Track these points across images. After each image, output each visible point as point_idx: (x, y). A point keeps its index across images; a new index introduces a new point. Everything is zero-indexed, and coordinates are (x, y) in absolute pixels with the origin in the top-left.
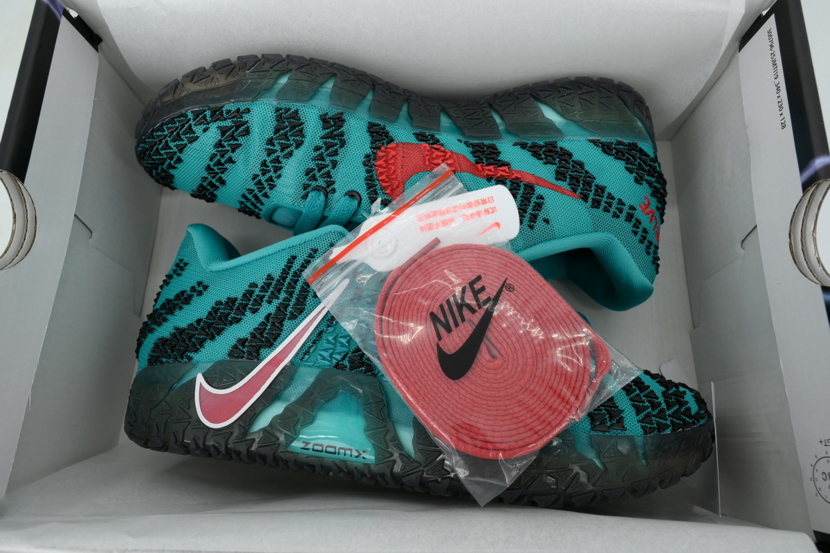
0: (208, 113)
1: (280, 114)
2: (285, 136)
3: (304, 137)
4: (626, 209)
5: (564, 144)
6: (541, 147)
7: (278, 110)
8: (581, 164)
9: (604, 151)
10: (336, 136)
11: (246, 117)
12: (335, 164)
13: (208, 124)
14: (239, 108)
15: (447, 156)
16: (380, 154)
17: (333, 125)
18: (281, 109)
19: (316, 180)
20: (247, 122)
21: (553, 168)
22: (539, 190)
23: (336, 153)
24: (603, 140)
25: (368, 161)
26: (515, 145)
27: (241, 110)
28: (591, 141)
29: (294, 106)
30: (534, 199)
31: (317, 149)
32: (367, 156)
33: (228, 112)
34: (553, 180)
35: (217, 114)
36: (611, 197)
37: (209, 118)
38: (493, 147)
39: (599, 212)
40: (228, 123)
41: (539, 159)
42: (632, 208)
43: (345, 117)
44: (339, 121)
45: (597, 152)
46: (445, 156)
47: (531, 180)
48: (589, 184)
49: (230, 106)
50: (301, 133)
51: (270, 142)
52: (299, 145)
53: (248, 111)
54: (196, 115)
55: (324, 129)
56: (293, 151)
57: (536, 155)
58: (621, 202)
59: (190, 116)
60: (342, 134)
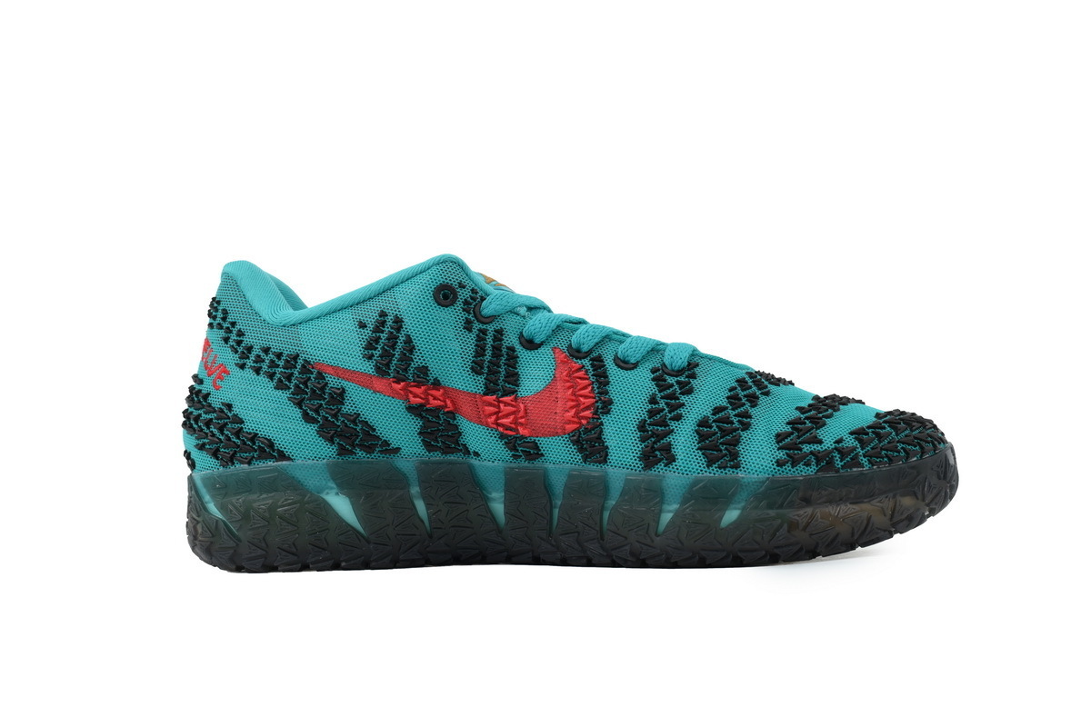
0: (839, 464)
1: (734, 460)
2: (724, 432)
3: (696, 431)
4: (250, 363)
5: (327, 451)
6: (362, 447)
7: (737, 466)
8: (307, 418)
9: (271, 444)
10: (652, 436)
11: (781, 455)
12: (653, 400)
13: (836, 449)
14: (793, 468)
15: (494, 418)
16: (588, 413)
17: (656, 450)
18: (732, 467)
19: (678, 382)
20: (778, 450)
21: (346, 408)
22: (368, 367)
23: (652, 413)
24: (270, 463)
25: (606, 406)
26: (398, 450)
27: (789, 464)
28: (289, 459)
29: (714, 473)
30: (377, 353)
31: (678, 418)
32: (608, 412)
33: (807, 464)
34: (349, 385)
35: (824, 460)
36: (271, 376)
37: (837, 456)
38: (429, 446)
39: (288, 350)
40: (807, 448)
41: (366, 423)
42: (242, 367)
43: (640, 464)
44: (649, 459)
45: (282, 440)
46: (498, 418)
47: (379, 384)
48: (298, 390)
49: (805, 471)
50: (702, 437)
51: (746, 427)
52: (703, 423)
53: (780, 463)
54: (855, 462)
55: (669, 444)
56: (713, 414)
57: (369, 430)
58: (258, 371)
59: (864, 461)
60: (643, 440)
